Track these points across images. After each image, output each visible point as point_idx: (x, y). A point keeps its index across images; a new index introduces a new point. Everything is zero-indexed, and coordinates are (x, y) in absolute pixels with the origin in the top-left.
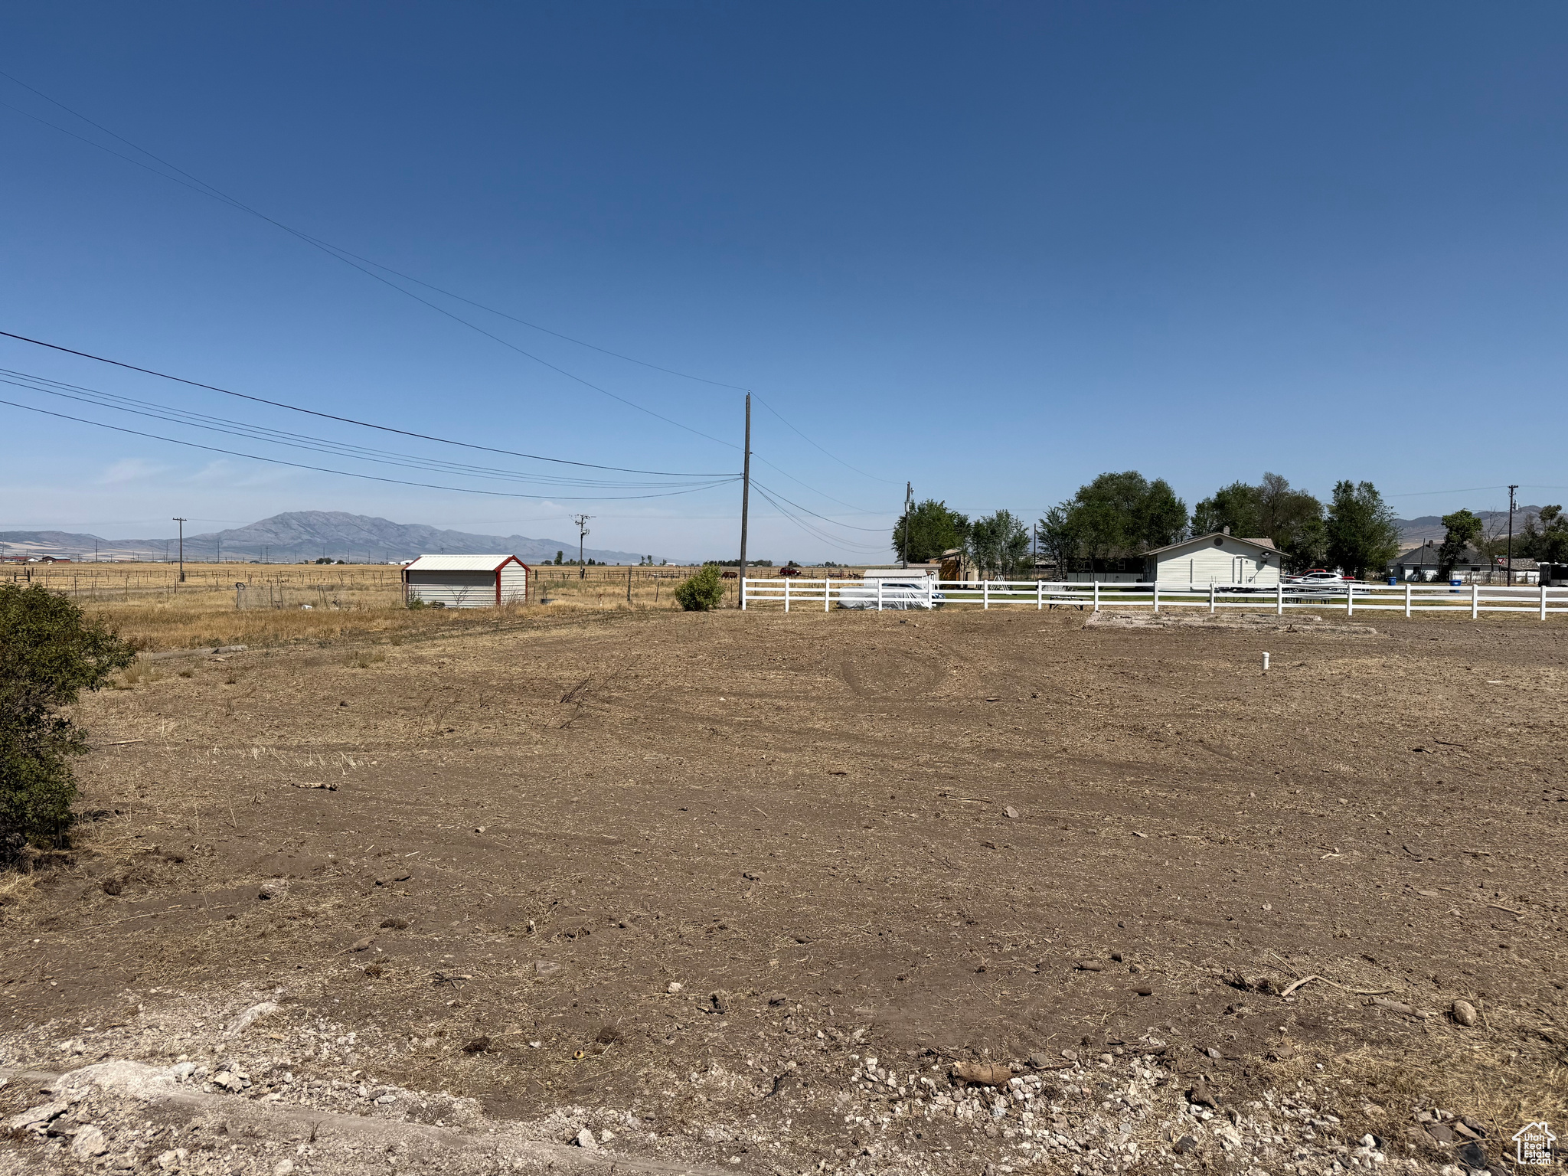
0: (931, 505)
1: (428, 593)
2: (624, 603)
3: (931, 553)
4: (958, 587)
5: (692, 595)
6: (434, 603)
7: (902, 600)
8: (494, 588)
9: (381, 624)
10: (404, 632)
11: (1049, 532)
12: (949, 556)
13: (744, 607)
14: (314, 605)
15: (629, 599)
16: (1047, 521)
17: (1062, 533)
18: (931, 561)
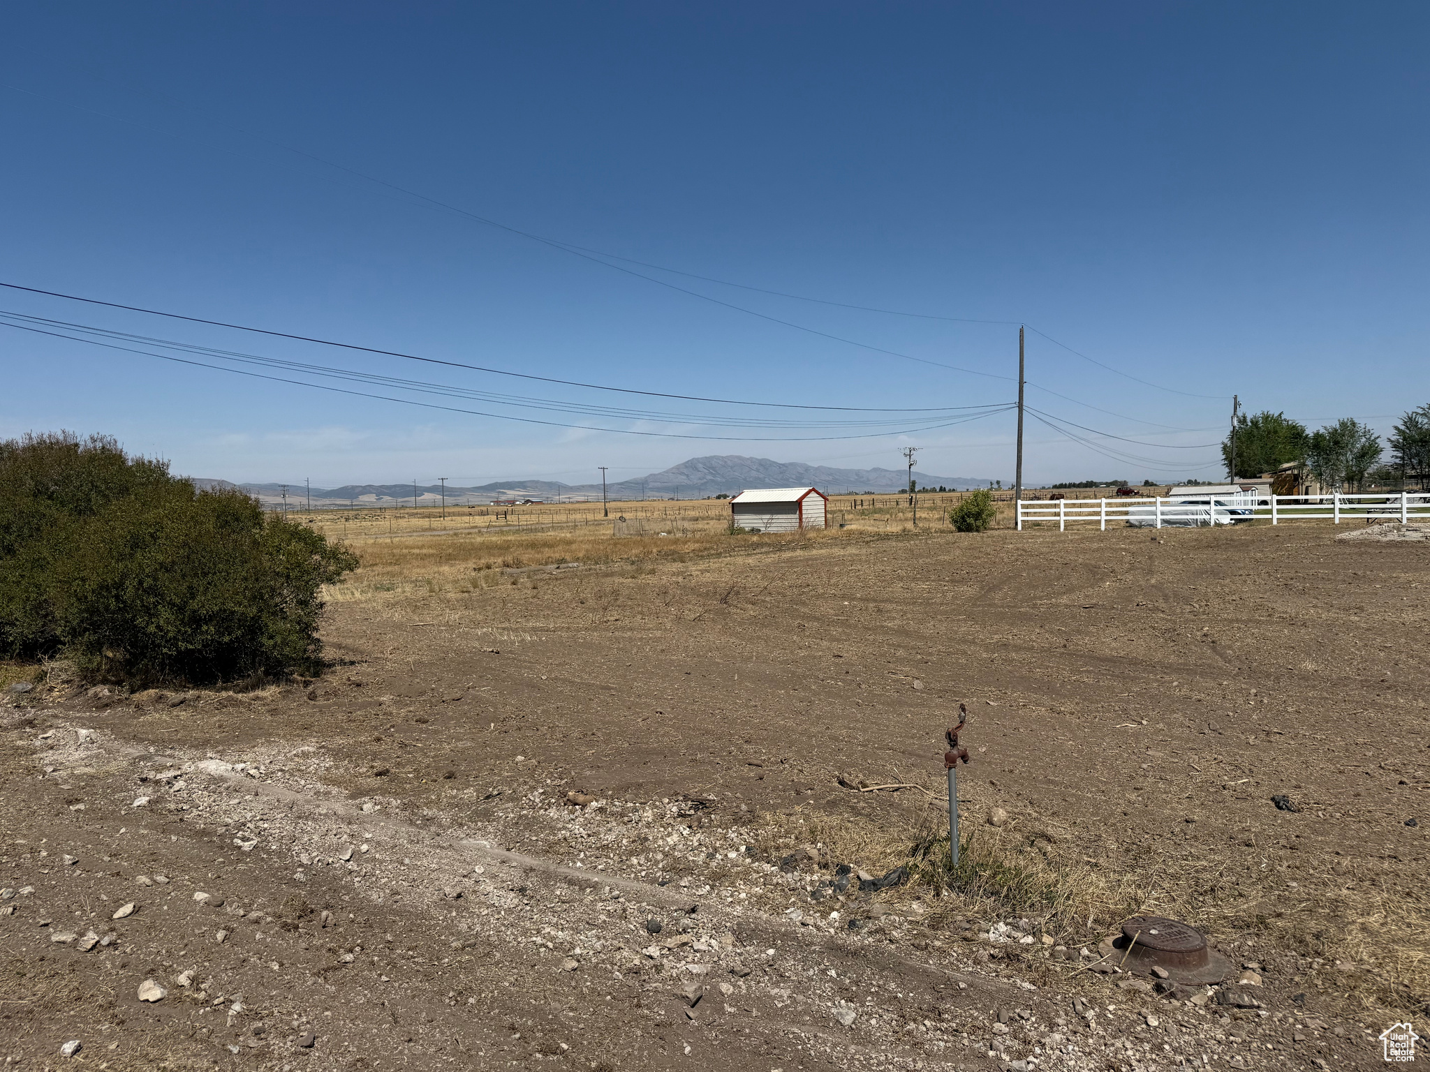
0: (1266, 418)
1: (746, 521)
2: (910, 525)
3: (1265, 467)
4: (1297, 502)
5: (963, 518)
6: (753, 530)
7: (1195, 517)
8: (797, 516)
9: (692, 546)
10: (705, 553)
11: (1404, 439)
12: (1285, 470)
13: (1020, 527)
14: (669, 532)
15: (914, 523)
16: (1403, 428)
17: (1421, 440)
18: (1263, 475)
